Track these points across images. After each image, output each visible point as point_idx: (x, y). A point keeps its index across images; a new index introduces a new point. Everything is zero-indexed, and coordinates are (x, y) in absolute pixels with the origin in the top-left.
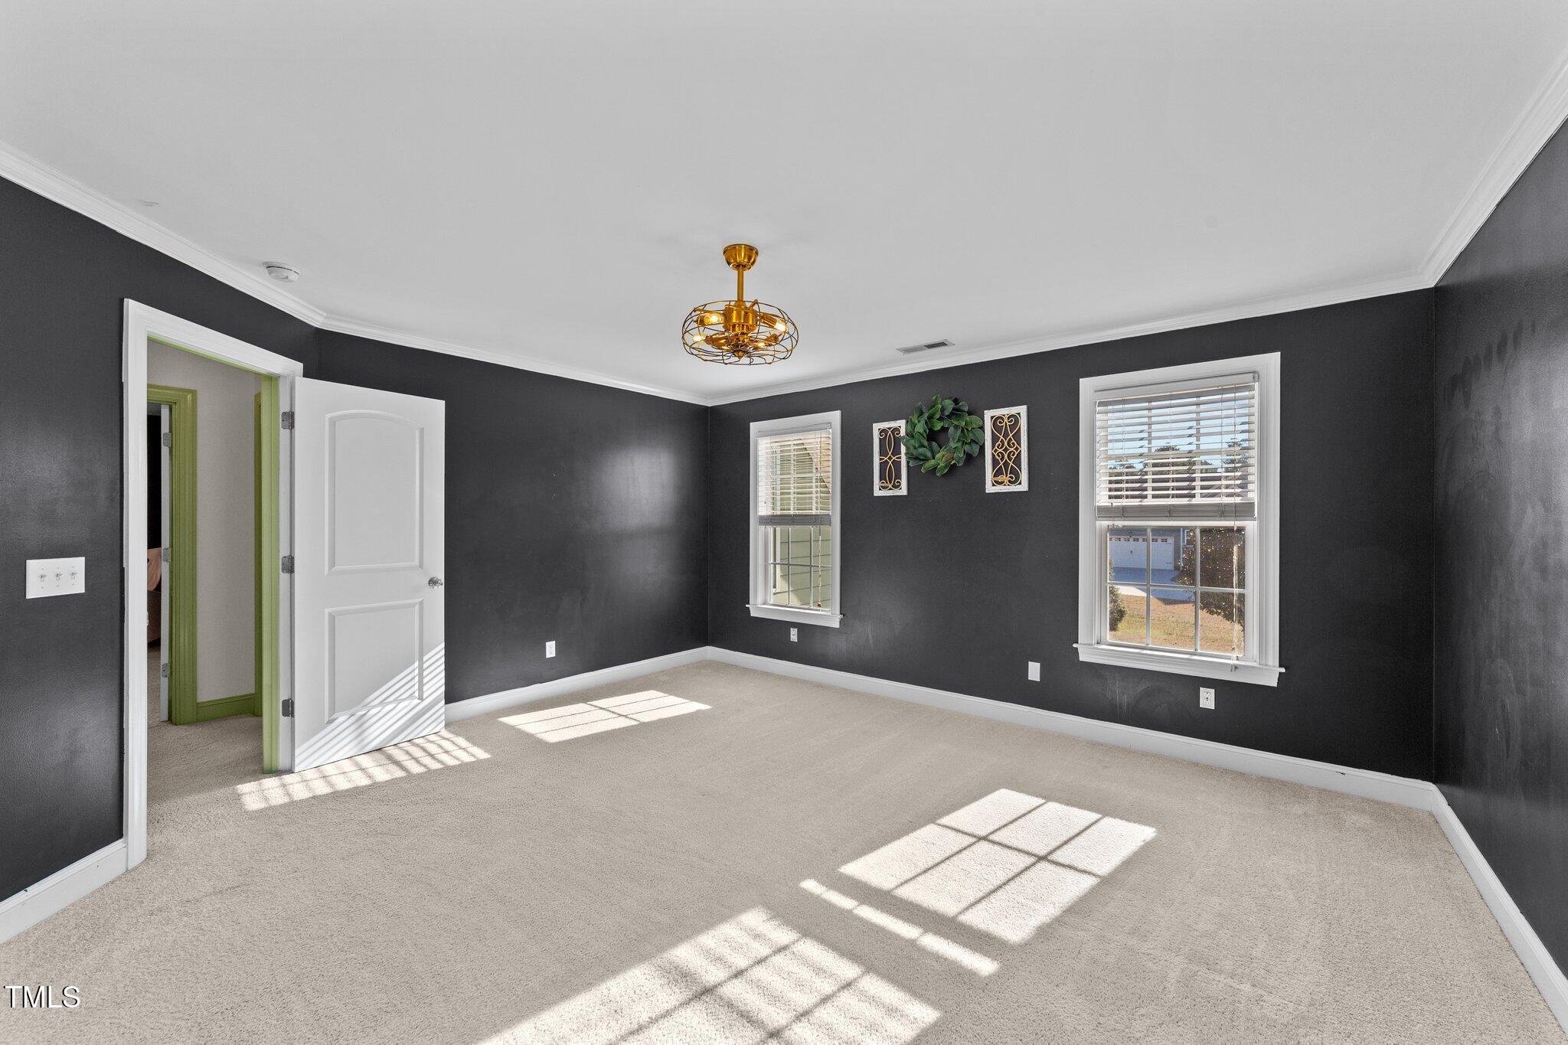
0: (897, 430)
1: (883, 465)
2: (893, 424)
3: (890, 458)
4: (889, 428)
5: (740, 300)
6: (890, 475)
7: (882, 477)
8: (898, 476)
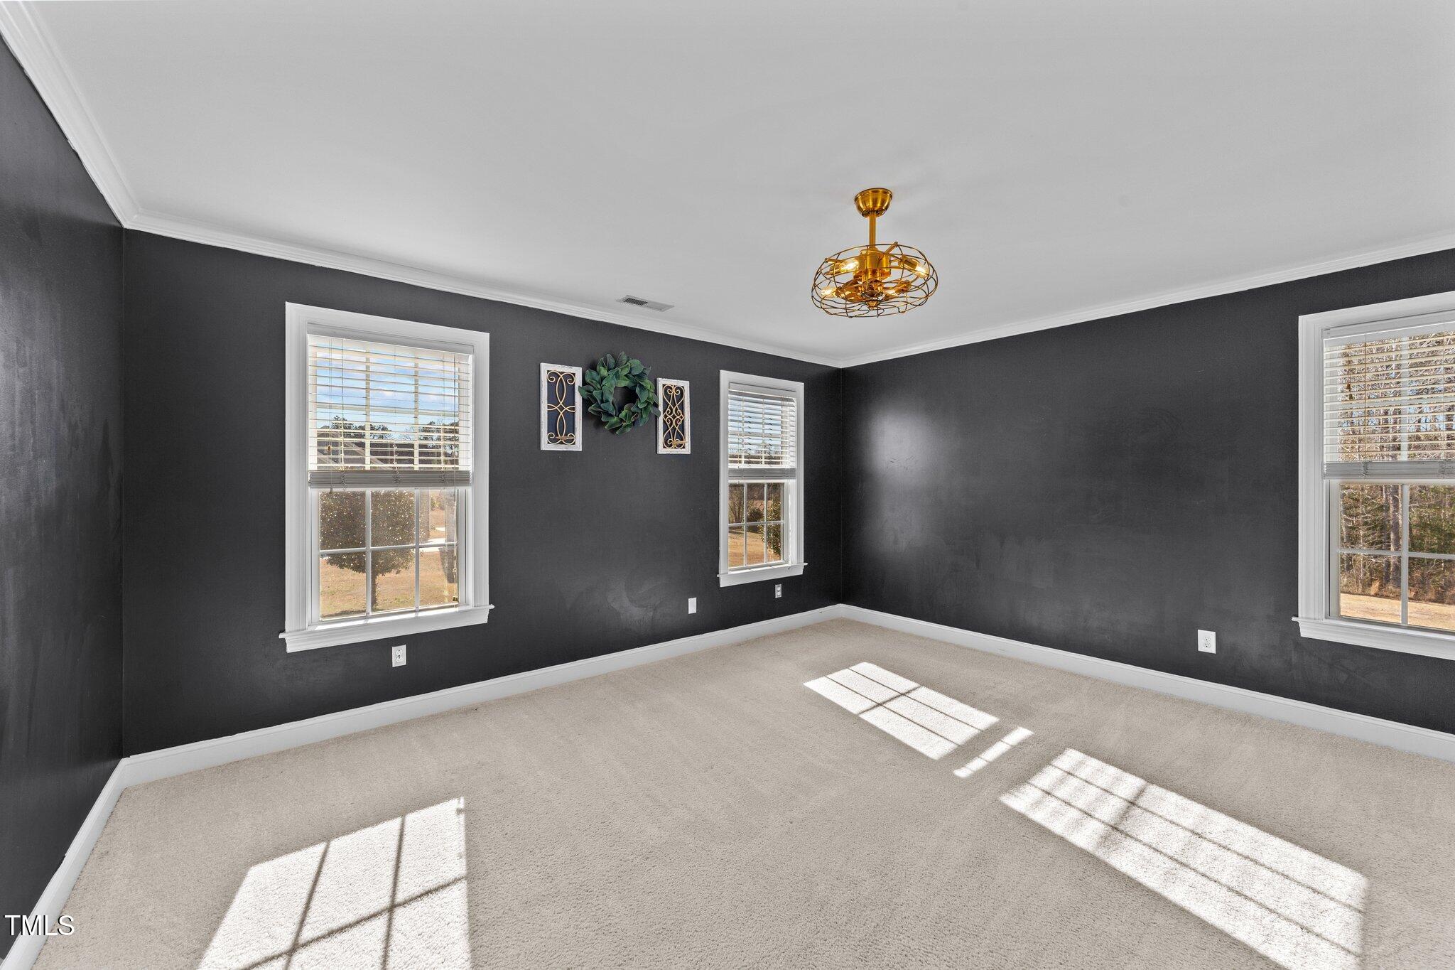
0: (571, 377)
1: (553, 416)
2: (567, 370)
3: (561, 408)
4: (562, 373)
5: (872, 245)
6: (561, 427)
7: (552, 427)
8: (572, 429)
